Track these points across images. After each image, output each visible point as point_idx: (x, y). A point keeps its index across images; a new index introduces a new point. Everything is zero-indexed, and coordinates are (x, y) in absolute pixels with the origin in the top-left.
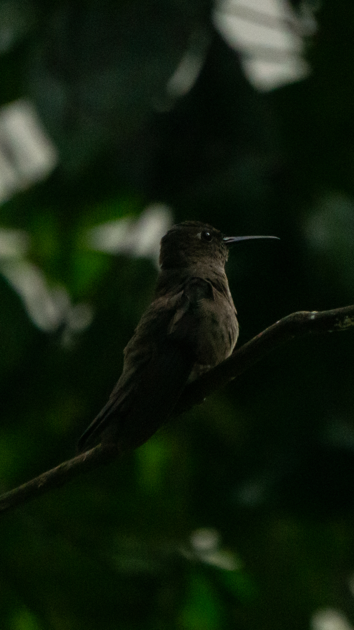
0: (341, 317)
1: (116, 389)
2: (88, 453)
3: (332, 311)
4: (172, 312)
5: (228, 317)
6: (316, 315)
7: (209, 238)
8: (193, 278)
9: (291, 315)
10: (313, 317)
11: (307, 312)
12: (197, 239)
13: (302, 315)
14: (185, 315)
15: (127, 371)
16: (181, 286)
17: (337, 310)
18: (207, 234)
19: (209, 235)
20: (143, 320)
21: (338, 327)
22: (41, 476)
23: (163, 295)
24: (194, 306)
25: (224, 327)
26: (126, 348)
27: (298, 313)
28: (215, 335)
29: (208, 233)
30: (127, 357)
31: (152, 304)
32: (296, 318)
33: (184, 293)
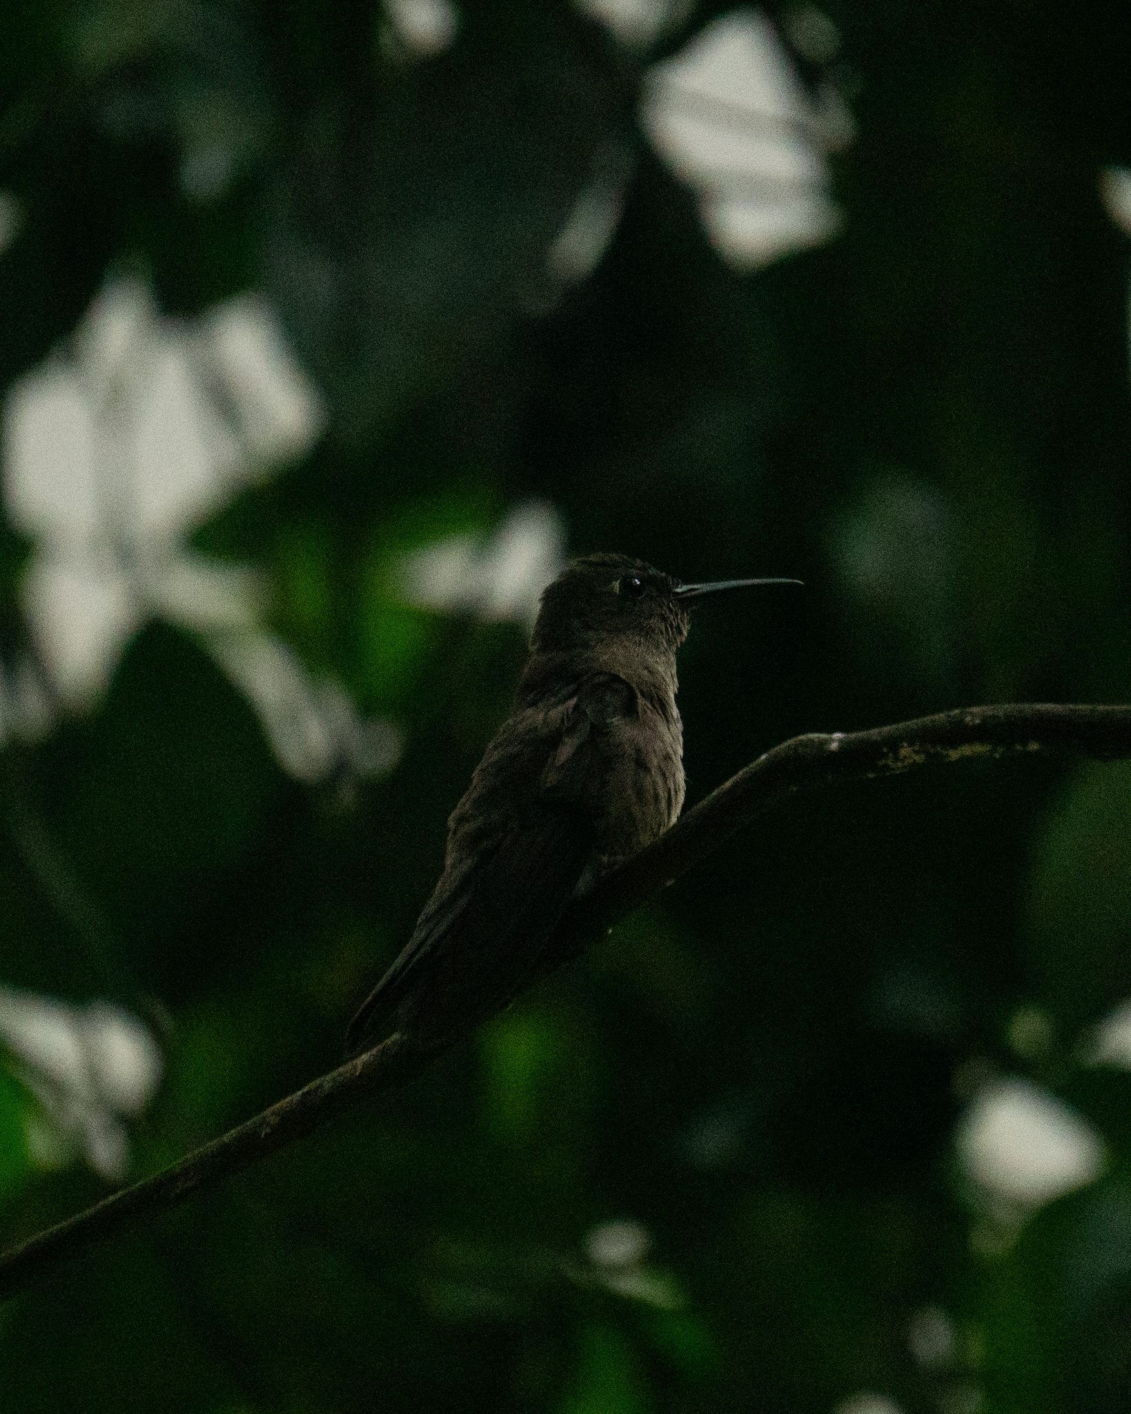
0: (893, 744)
1: (431, 907)
2: (365, 1057)
3: (874, 733)
4: (553, 740)
5: (667, 757)
6: (841, 741)
7: (638, 590)
8: (600, 673)
9: (790, 742)
10: (834, 746)
11: (823, 736)
12: (611, 593)
13: (812, 741)
14: (580, 749)
15: (453, 866)
16: (572, 687)
17: (886, 729)
18: (635, 582)
19: (638, 583)
20: (492, 756)
21: (886, 766)
22: (268, 1112)
23: (533, 704)
24: (599, 731)
25: (659, 780)
26: (453, 815)
27: (802, 737)
28: (640, 793)
29: (636, 580)
30: (455, 833)
31: (510, 721)
32: (800, 750)
33: (580, 700)
